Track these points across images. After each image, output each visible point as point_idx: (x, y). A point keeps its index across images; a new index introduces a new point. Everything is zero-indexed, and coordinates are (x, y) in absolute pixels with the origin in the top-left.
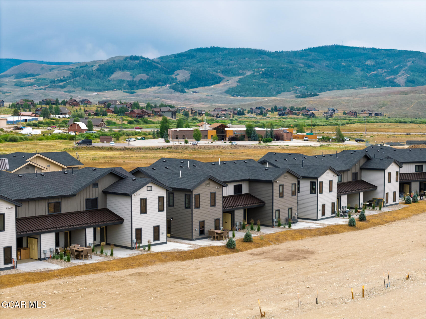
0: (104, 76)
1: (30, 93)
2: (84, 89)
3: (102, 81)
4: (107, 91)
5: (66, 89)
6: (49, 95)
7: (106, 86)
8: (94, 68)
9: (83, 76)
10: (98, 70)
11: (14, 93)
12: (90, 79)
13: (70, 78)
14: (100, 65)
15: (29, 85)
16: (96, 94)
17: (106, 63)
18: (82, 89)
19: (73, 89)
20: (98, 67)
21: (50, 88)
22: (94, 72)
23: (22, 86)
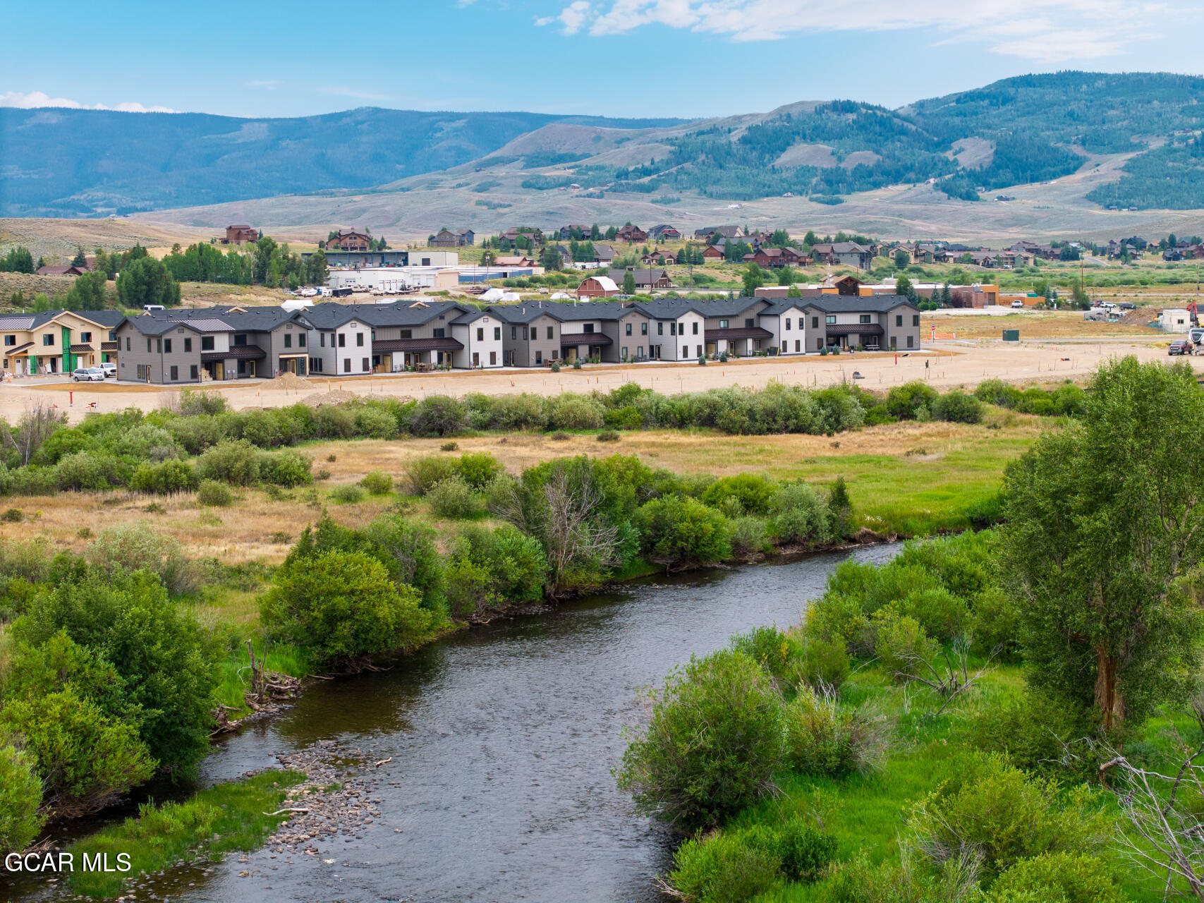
0: (761, 158)
1: (561, 205)
2: (705, 192)
3: (755, 171)
4: (765, 199)
5: (657, 195)
6: (610, 212)
7: (764, 186)
8: (735, 137)
9: (702, 157)
10: (744, 141)
11: (520, 208)
12: (721, 167)
13: (668, 163)
14: (750, 129)
15: (561, 185)
16: (734, 206)
17: (767, 122)
18: (699, 194)
19: (675, 195)
20: (746, 133)
21: (615, 191)
22: (733, 146)
23: (541, 189)
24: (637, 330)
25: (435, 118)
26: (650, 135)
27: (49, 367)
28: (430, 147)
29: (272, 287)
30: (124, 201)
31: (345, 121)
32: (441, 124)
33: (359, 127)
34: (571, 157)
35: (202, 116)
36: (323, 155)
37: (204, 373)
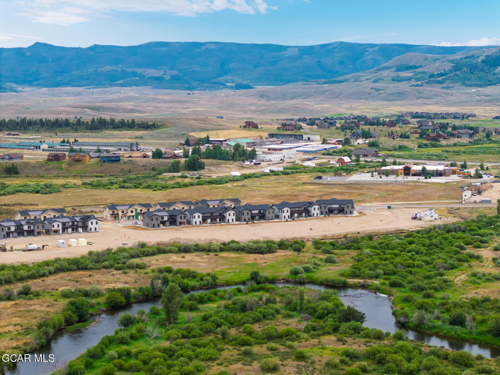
0: (489, 69)
1: (404, 90)
2: (464, 84)
3: (486, 75)
4: (489, 87)
5: (444, 85)
6: (423, 93)
7: (489, 81)
8: (480, 60)
9: (465, 69)
10: (483, 61)
11: (388, 91)
12: (472, 73)
13: (451, 71)
14: (486, 56)
15: (407, 80)
16: (475, 90)
17: (494, 53)
18: (462, 85)
19: (452, 85)
20: (484, 58)
21: (428, 83)
22: (479, 64)
23: (399, 81)
24: (271, 212)
25: (366, 46)
26: (447, 58)
27: (132, 218)
28: (363, 58)
29: (237, 161)
30: (239, 80)
31: (329, 47)
32: (368, 49)
33: (335, 50)
34: (415, 67)
35: (272, 45)
36: (320, 61)
37: (161, 225)
